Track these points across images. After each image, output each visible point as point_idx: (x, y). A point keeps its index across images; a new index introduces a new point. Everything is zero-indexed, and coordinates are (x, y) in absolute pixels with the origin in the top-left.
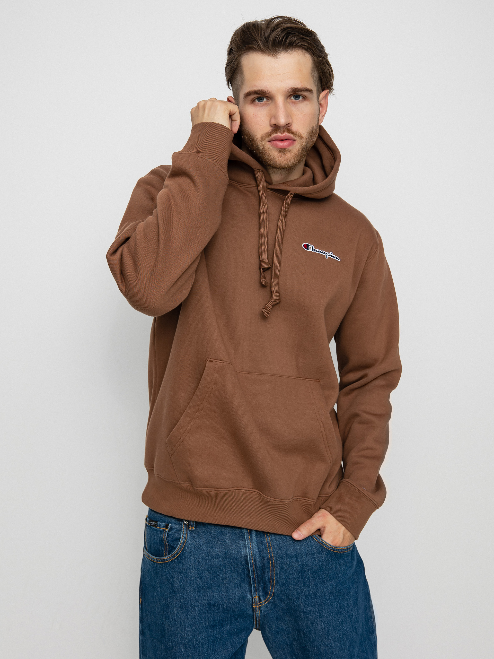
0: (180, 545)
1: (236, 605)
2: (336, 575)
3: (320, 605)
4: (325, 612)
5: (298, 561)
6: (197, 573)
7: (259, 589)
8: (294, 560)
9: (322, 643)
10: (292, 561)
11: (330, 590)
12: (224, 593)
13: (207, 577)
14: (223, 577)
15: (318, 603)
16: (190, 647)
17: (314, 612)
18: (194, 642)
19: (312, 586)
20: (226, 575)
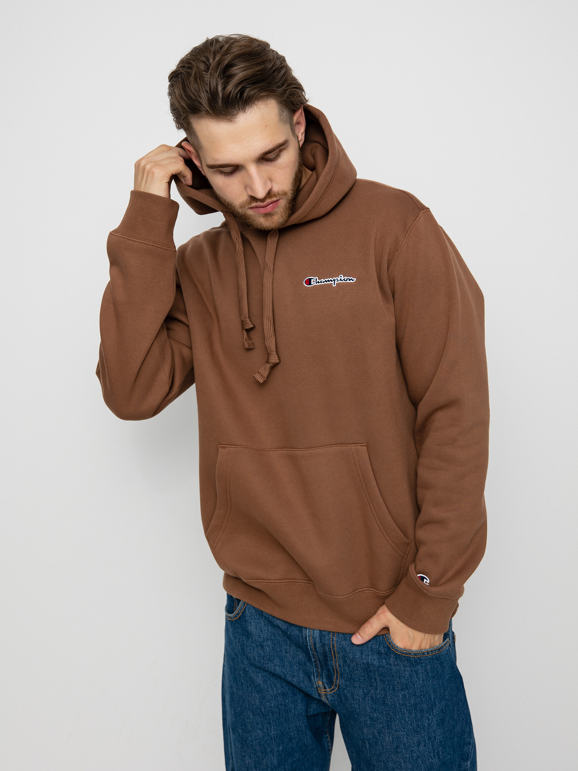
0: (240, 606)
1: (300, 685)
2: (410, 684)
3: (389, 715)
4: (395, 724)
5: (363, 658)
6: (258, 640)
7: (322, 675)
8: (358, 656)
9: (389, 759)
10: (356, 656)
11: (402, 701)
12: (287, 668)
13: (269, 647)
14: (287, 649)
15: (386, 711)
16: (258, 714)
17: (382, 720)
18: (262, 709)
19: (380, 690)
20: (290, 648)
